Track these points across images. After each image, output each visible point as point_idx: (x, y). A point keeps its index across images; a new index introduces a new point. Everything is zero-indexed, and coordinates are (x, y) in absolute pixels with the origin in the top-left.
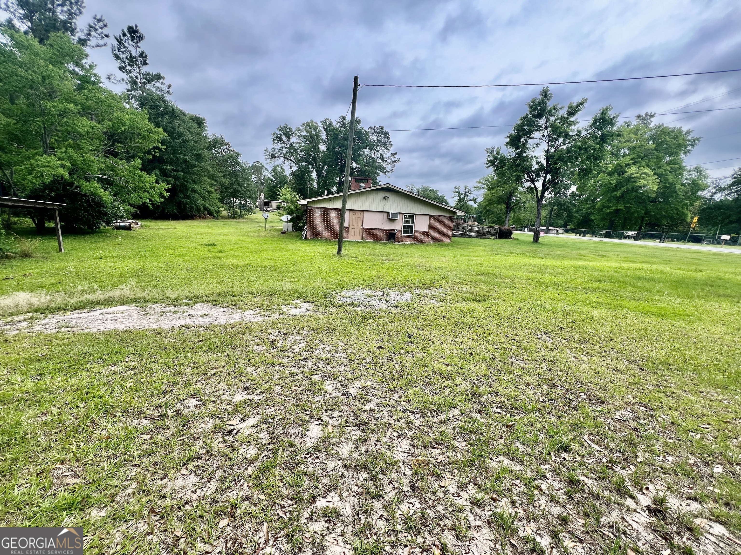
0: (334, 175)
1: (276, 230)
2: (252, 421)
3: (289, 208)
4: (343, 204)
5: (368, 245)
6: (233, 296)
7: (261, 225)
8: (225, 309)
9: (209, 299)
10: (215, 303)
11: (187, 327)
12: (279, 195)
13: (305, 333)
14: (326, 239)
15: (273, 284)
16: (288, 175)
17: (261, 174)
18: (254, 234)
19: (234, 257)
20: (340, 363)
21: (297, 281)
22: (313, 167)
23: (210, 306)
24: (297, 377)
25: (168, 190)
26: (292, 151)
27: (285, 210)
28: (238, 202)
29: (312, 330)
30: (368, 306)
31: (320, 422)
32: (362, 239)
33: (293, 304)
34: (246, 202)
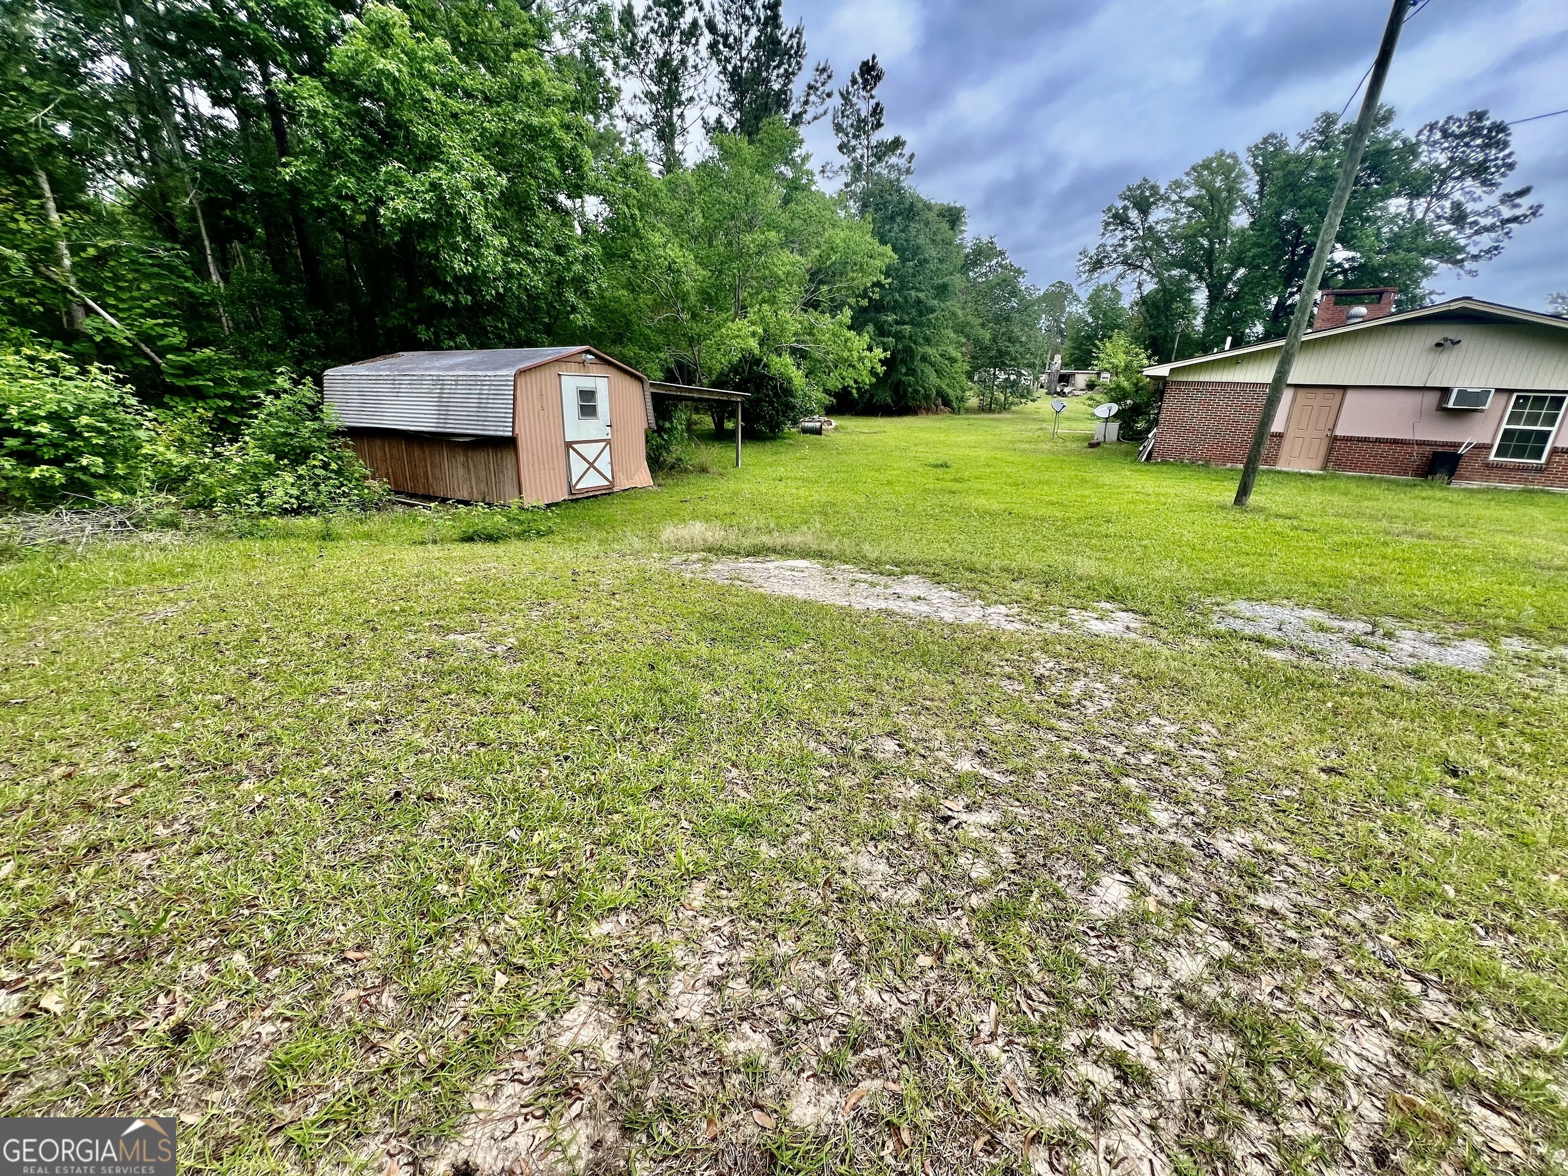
0: (1263, 292)
1: (1076, 439)
2: (985, 817)
3: (1118, 386)
4: (1278, 372)
5: (1342, 486)
6: (972, 570)
7: (1044, 425)
8: (954, 595)
9: (928, 570)
10: (937, 579)
11: (890, 613)
12: (1098, 358)
13: (1116, 679)
14: (1207, 464)
15: (1056, 558)
16: (1127, 306)
17: (1063, 310)
18: (1027, 446)
19: (980, 492)
20: (1197, 772)
21: (1111, 560)
22: (1201, 278)
23: (929, 583)
24: (1086, 767)
25: (883, 362)
26: (1149, 244)
27: (1108, 391)
28: (1003, 376)
29: (1137, 676)
30: (1312, 653)
31: (1127, 878)
32: (1324, 468)
33: (1094, 610)
34: (1020, 375)
